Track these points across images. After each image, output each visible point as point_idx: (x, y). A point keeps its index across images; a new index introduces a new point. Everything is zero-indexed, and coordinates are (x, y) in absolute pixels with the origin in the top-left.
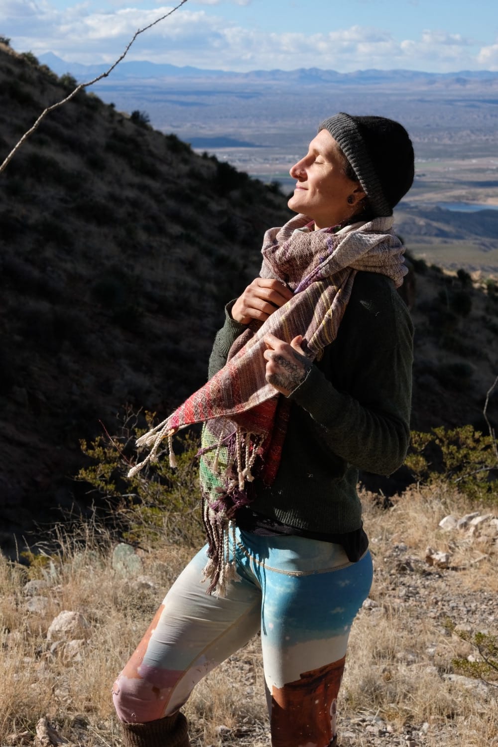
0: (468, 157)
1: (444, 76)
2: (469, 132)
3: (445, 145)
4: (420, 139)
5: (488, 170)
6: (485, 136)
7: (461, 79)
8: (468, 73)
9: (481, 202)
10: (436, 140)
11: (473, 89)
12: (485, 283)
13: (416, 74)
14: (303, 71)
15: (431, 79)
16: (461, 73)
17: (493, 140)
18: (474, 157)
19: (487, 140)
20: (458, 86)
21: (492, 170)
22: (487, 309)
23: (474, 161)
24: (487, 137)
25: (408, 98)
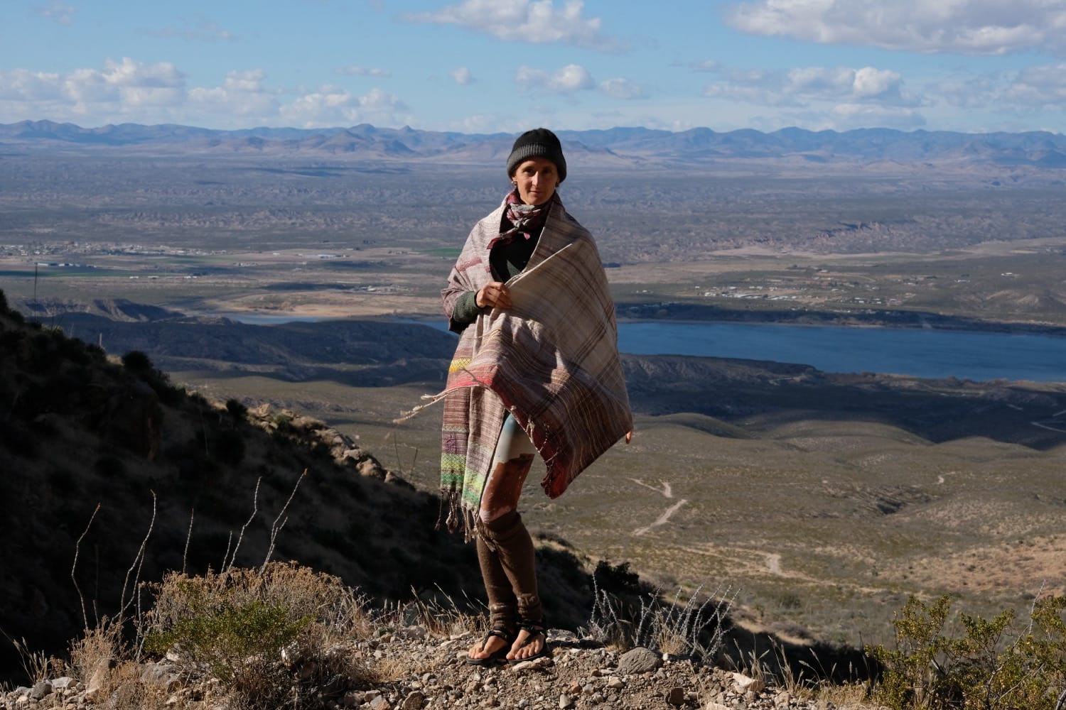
0: (267, 248)
1: (232, 134)
2: (268, 213)
3: (234, 231)
4: (199, 222)
5: (294, 266)
6: (290, 218)
7: (255, 139)
8: (265, 130)
9: (285, 312)
10: (221, 224)
11: (273, 153)
12: (275, 422)
13: (193, 131)
14: (28, 124)
15: (213, 138)
16: (255, 130)
17: (301, 225)
18: (276, 248)
19: (293, 224)
20: (251, 149)
21: (301, 266)
22: (269, 456)
23: (276, 254)
24: (293, 221)
25: (181, 165)
